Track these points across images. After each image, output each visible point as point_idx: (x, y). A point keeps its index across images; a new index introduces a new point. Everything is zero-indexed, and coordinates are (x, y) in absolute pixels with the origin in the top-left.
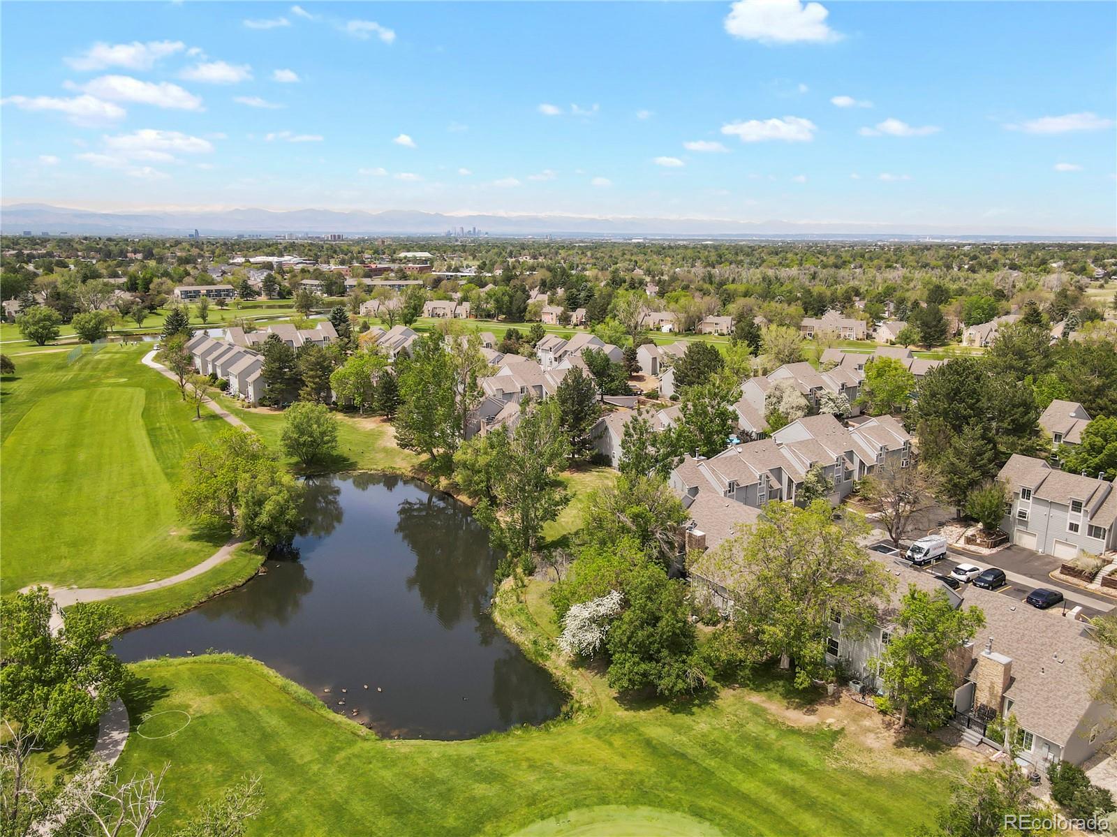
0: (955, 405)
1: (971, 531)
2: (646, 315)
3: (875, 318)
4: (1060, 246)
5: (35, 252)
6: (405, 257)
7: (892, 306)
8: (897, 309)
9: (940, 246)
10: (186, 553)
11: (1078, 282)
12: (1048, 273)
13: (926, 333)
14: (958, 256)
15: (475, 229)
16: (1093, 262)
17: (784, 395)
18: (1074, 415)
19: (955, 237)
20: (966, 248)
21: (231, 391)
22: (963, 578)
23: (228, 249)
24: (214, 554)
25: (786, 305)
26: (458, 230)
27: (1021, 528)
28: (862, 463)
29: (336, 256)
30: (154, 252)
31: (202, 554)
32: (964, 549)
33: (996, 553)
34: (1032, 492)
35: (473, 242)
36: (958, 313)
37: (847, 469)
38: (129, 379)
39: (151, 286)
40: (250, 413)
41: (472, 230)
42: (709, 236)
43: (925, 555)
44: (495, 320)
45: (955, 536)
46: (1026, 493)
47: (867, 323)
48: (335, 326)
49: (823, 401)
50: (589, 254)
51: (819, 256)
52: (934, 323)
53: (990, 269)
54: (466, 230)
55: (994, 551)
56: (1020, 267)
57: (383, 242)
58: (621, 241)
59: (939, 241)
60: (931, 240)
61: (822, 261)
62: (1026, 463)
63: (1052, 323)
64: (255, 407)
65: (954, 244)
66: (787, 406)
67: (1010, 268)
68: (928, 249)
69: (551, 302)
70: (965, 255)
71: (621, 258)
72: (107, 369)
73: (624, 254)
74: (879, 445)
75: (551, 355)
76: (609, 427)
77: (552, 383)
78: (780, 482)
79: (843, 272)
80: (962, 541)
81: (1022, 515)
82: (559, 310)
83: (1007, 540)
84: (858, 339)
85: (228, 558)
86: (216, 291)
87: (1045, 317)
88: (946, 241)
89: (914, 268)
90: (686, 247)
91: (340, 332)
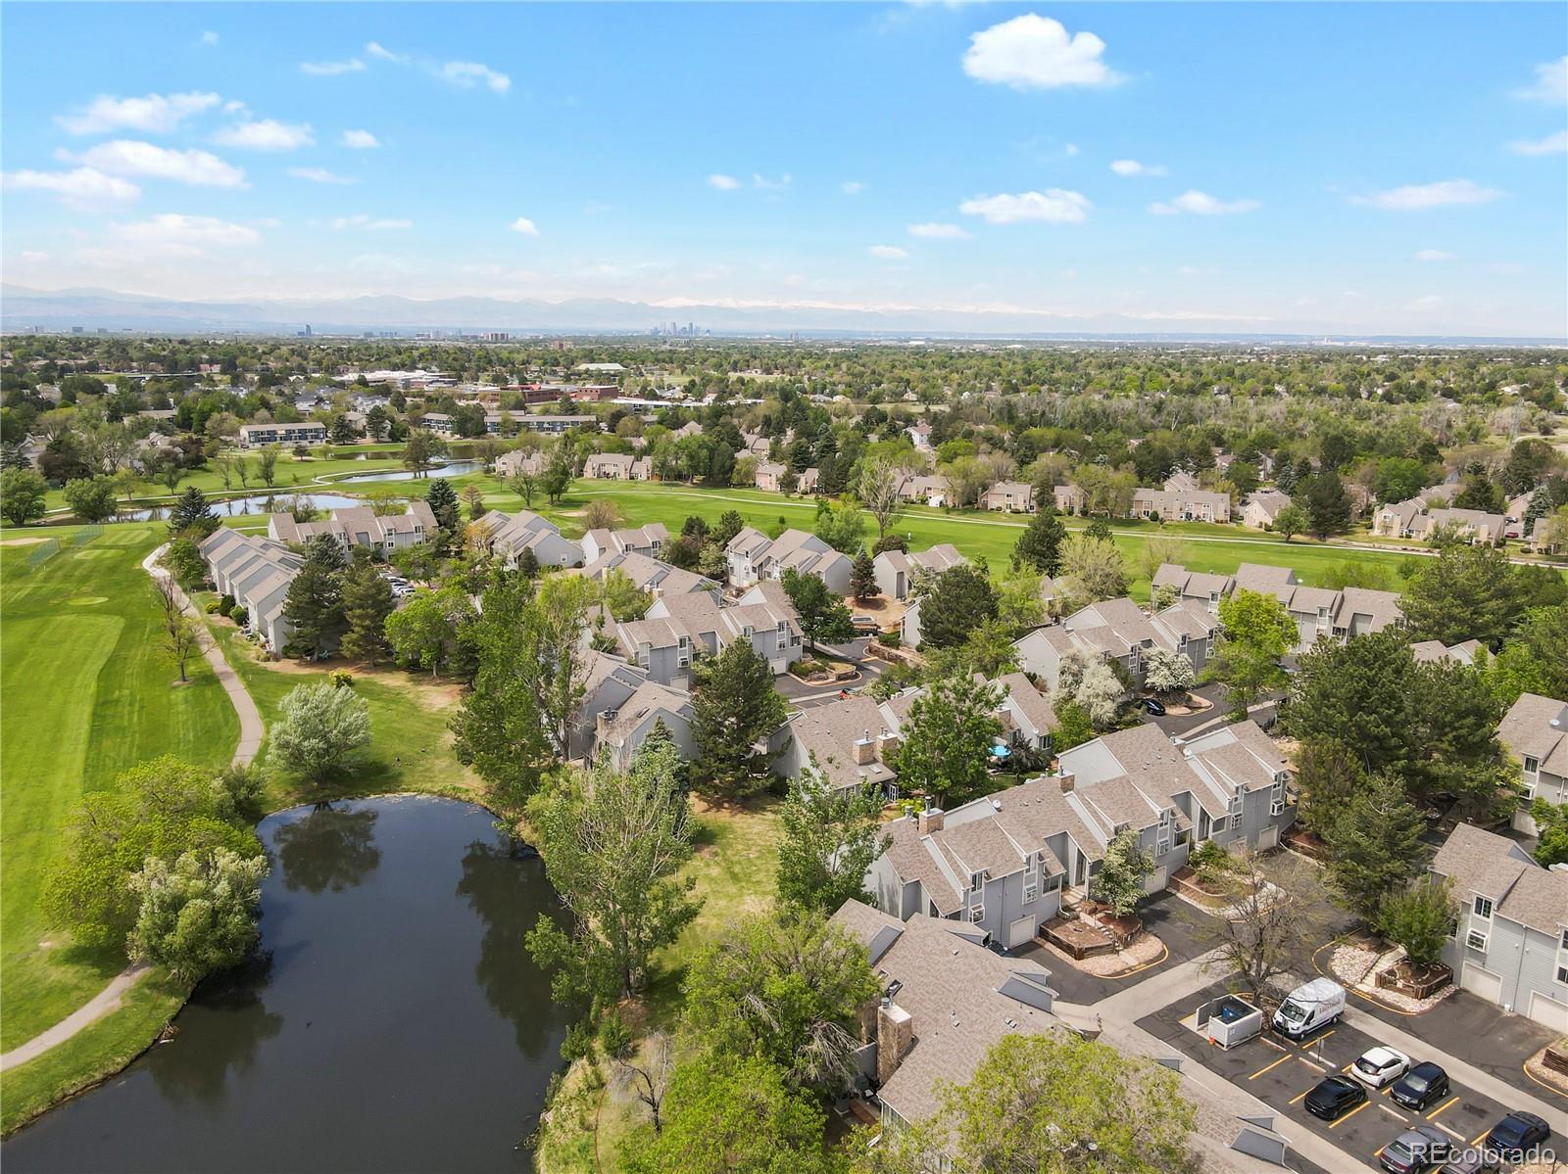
0: (1361, 717)
1: (1387, 962)
2: (906, 480)
3: (1244, 486)
4: (1514, 355)
5: (72, 363)
6: (587, 371)
7: (1269, 463)
8: (1278, 469)
9: (1343, 354)
10: (50, 991)
11: (1543, 420)
12: (1499, 403)
13: (1319, 516)
14: (1369, 375)
15: (691, 324)
16: (1563, 386)
17: (1086, 672)
18: (1556, 723)
19: (1364, 339)
20: (1380, 359)
21: (251, 626)
22: (1375, 1080)
23: (342, 357)
24: (97, 994)
25: (1112, 469)
26: (669, 327)
27: (1475, 963)
28: (1204, 815)
29: (490, 369)
30: (237, 362)
31: (75, 995)
32: (1375, 998)
33: (1431, 1010)
34: (1494, 906)
35: (687, 344)
36: (1368, 481)
37: (1178, 828)
38: (112, 598)
39: (208, 424)
40: (265, 671)
41: (687, 326)
42: (1018, 335)
43: (1307, 1023)
44: (689, 484)
45: (1360, 968)
46: (1483, 906)
47: (1231, 497)
48: (434, 508)
49: (1152, 665)
50: (844, 366)
51: (1170, 371)
52: (1331, 501)
53: (1413, 398)
54: (679, 327)
55: (1427, 1004)
56: (1457, 393)
57: (561, 346)
58: (894, 343)
59: (1342, 344)
60: (1330, 343)
61: (1173, 381)
62: (1482, 842)
63: (1507, 498)
64: (277, 659)
65: (1362, 351)
66: (1090, 691)
67: (1443, 395)
68: (1326, 361)
69: (773, 457)
70: (1377, 371)
71: (888, 375)
72: (85, 579)
73: (894, 367)
74: (1233, 785)
75: (748, 563)
76: (796, 736)
77: (732, 629)
78: (1065, 862)
79: (1201, 402)
80: (1371, 979)
81: (1476, 941)
82: (781, 470)
83: (1449, 980)
84: (1217, 522)
85: (117, 1004)
86: (300, 431)
87: (1497, 490)
88: (1351, 344)
89: (1303, 394)
90: (983, 355)
91: (441, 518)
